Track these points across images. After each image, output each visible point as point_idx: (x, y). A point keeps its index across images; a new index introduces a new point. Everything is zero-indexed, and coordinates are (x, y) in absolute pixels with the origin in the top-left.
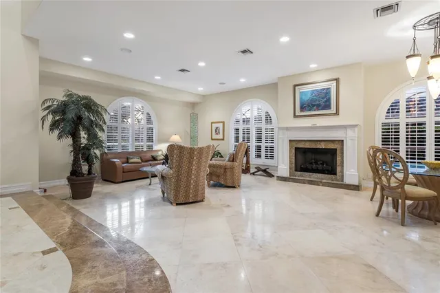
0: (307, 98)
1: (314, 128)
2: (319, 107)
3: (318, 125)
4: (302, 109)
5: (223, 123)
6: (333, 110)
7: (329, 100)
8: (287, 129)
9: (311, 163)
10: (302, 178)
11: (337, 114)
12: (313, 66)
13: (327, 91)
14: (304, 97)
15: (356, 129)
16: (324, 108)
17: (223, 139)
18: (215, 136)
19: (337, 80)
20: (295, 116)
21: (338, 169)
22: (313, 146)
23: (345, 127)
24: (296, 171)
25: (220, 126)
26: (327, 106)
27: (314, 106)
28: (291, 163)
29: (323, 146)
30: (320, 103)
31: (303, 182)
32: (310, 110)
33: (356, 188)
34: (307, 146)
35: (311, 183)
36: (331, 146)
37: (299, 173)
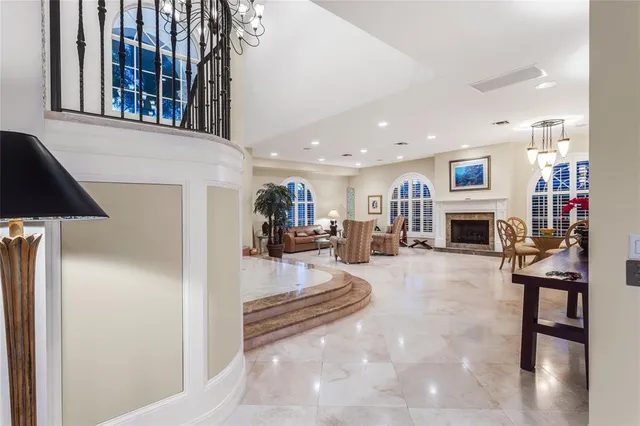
0: (462, 173)
1: (468, 201)
2: (473, 182)
3: (471, 199)
4: (457, 183)
5: (381, 197)
6: (485, 185)
7: (481, 176)
8: (444, 202)
9: (467, 235)
10: (457, 248)
11: (488, 188)
12: (465, 146)
13: (479, 169)
14: (459, 173)
15: (505, 202)
16: (476, 184)
17: (381, 213)
18: (372, 210)
19: (488, 157)
20: (451, 191)
21: (490, 239)
22: (468, 218)
23: (496, 201)
24: (452, 241)
25: (378, 199)
26: (480, 181)
27: (468, 181)
28: (447, 233)
29: (476, 218)
30: (472, 178)
31: (459, 252)
32: (464, 185)
34: (462, 218)
35: (465, 252)
36: (484, 218)
37: (455, 244)
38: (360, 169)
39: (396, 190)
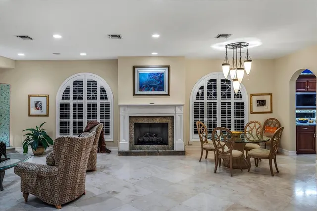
0: (145, 79)
1: (152, 106)
2: (155, 88)
3: (155, 104)
4: (141, 88)
5: (47, 97)
6: (166, 92)
7: (162, 83)
9: (146, 136)
10: (142, 150)
11: (168, 95)
12: (154, 54)
13: (161, 76)
14: (143, 78)
15: (182, 107)
16: (158, 90)
17: (47, 116)
18: (34, 112)
19: (168, 67)
20: (135, 94)
21: (170, 139)
22: (150, 121)
23: (175, 106)
24: (135, 144)
25: (43, 100)
26: (161, 88)
27: (151, 86)
28: (131, 138)
29: (158, 121)
30: (156, 85)
32: (148, 90)
33: (183, 153)
34: (145, 121)
35: (150, 153)
36: (164, 121)
37: (138, 146)
38: (17, 62)
39: (68, 89)
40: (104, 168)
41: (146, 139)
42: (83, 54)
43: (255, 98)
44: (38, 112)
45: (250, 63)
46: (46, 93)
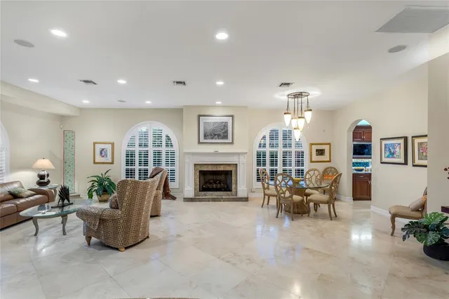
0: (210, 128)
1: (216, 153)
2: (219, 136)
3: (220, 152)
4: (205, 136)
5: (113, 144)
6: (230, 140)
7: (226, 132)
8: (194, 154)
9: (211, 183)
11: (232, 143)
12: (219, 103)
13: (225, 125)
14: (207, 127)
15: (246, 155)
16: (222, 138)
17: (112, 163)
19: (232, 116)
20: (199, 143)
21: (233, 186)
22: (214, 169)
23: (239, 154)
24: (200, 191)
26: (226, 137)
27: (215, 135)
28: (195, 185)
29: (221, 169)
30: (220, 134)
31: (208, 200)
32: (212, 138)
33: (246, 199)
34: (210, 169)
35: (214, 200)
36: (228, 169)
37: (203, 193)
39: (133, 137)
40: (169, 213)
41: (210, 186)
42: (148, 102)
43: (315, 148)
44: (103, 160)
45: (310, 112)
46: (112, 141)
